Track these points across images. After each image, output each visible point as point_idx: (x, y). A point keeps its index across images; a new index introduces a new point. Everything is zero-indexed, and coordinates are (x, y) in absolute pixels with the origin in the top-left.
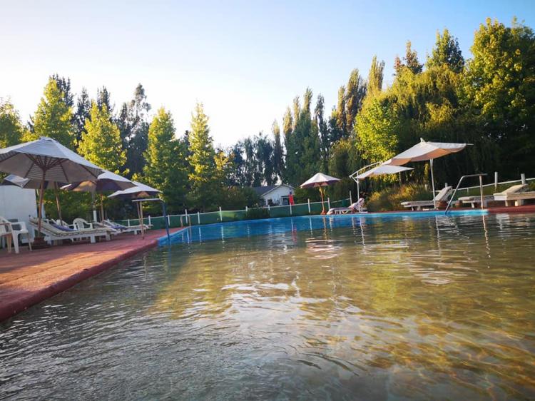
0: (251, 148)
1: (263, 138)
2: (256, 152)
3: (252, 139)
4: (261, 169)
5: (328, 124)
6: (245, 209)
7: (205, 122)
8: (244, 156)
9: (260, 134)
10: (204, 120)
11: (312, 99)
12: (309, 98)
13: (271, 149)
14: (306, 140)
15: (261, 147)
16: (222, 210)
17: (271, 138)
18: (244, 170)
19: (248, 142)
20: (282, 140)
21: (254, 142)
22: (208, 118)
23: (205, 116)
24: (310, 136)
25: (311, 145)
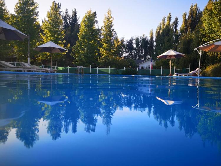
0: (139, 42)
1: (145, 38)
2: (141, 44)
3: (140, 38)
4: (142, 53)
5: (179, 31)
6: (124, 68)
7: (112, 21)
8: (135, 46)
9: (144, 35)
10: (111, 19)
11: (171, 18)
12: (170, 18)
13: (148, 44)
14: (167, 38)
15: (143, 42)
16: (111, 68)
17: (149, 38)
18: (133, 52)
19: (137, 39)
20: (154, 39)
21: (140, 39)
22: (113, 19)
23: (112, 17)
24: (169, 36)
25: (169, 40)
